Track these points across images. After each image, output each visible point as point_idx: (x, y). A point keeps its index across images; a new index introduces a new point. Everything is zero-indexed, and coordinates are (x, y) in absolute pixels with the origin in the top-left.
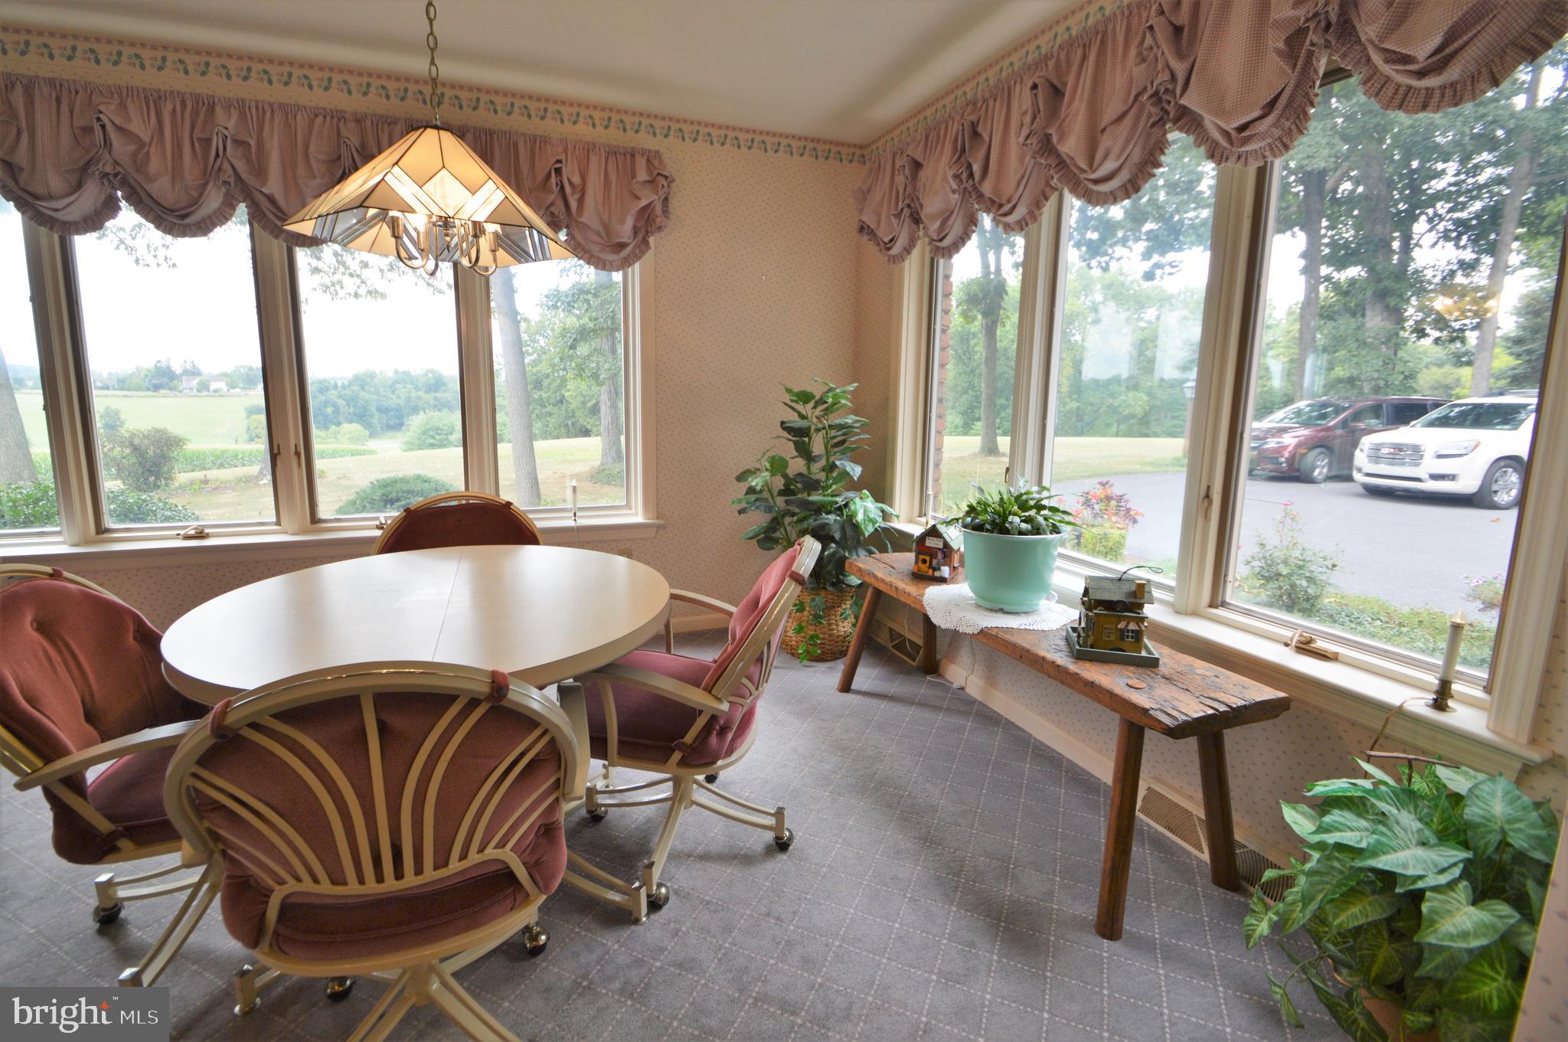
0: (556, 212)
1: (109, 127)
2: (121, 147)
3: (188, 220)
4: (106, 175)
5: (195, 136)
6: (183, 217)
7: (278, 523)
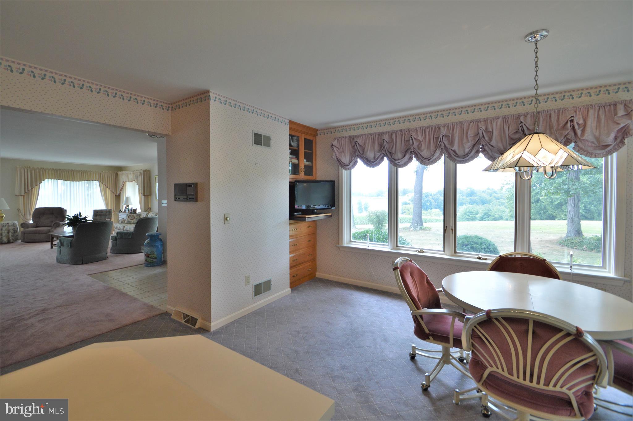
0: (570, 138)
1: (414, 139)
2: (416, 144)
3: (430, 161)
4: (411, 152)
5: (434, 137)
6: (429, 160)
7: (444, 251)
